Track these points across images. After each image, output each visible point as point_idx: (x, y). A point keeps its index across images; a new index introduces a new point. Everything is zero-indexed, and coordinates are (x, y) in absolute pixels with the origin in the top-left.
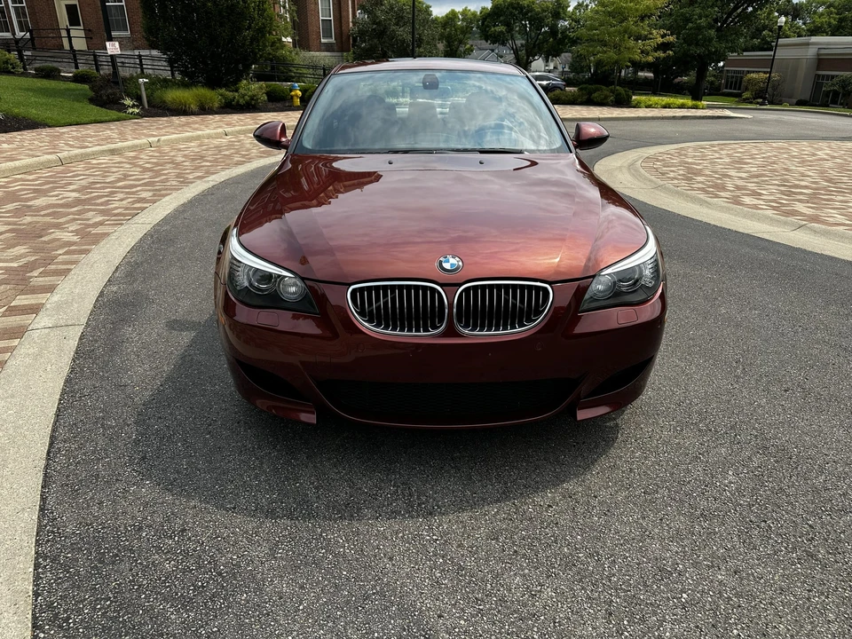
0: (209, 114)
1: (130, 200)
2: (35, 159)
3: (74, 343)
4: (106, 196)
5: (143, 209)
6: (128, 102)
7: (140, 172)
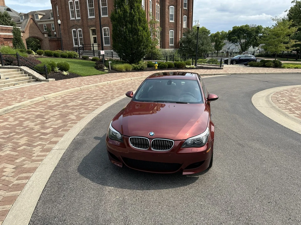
0: (128, 72)
1: (95, 104)
2: (74, 89)
3: (61, 155)
4: (89, 103)
5: (97, 108)
6: (105, 68)
7: (101, 94)
